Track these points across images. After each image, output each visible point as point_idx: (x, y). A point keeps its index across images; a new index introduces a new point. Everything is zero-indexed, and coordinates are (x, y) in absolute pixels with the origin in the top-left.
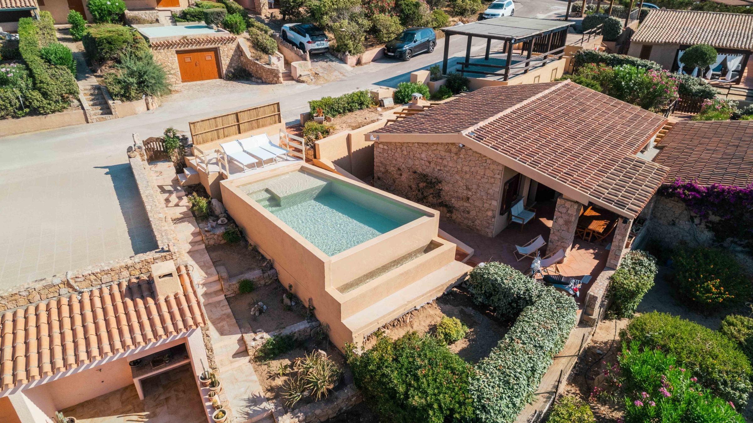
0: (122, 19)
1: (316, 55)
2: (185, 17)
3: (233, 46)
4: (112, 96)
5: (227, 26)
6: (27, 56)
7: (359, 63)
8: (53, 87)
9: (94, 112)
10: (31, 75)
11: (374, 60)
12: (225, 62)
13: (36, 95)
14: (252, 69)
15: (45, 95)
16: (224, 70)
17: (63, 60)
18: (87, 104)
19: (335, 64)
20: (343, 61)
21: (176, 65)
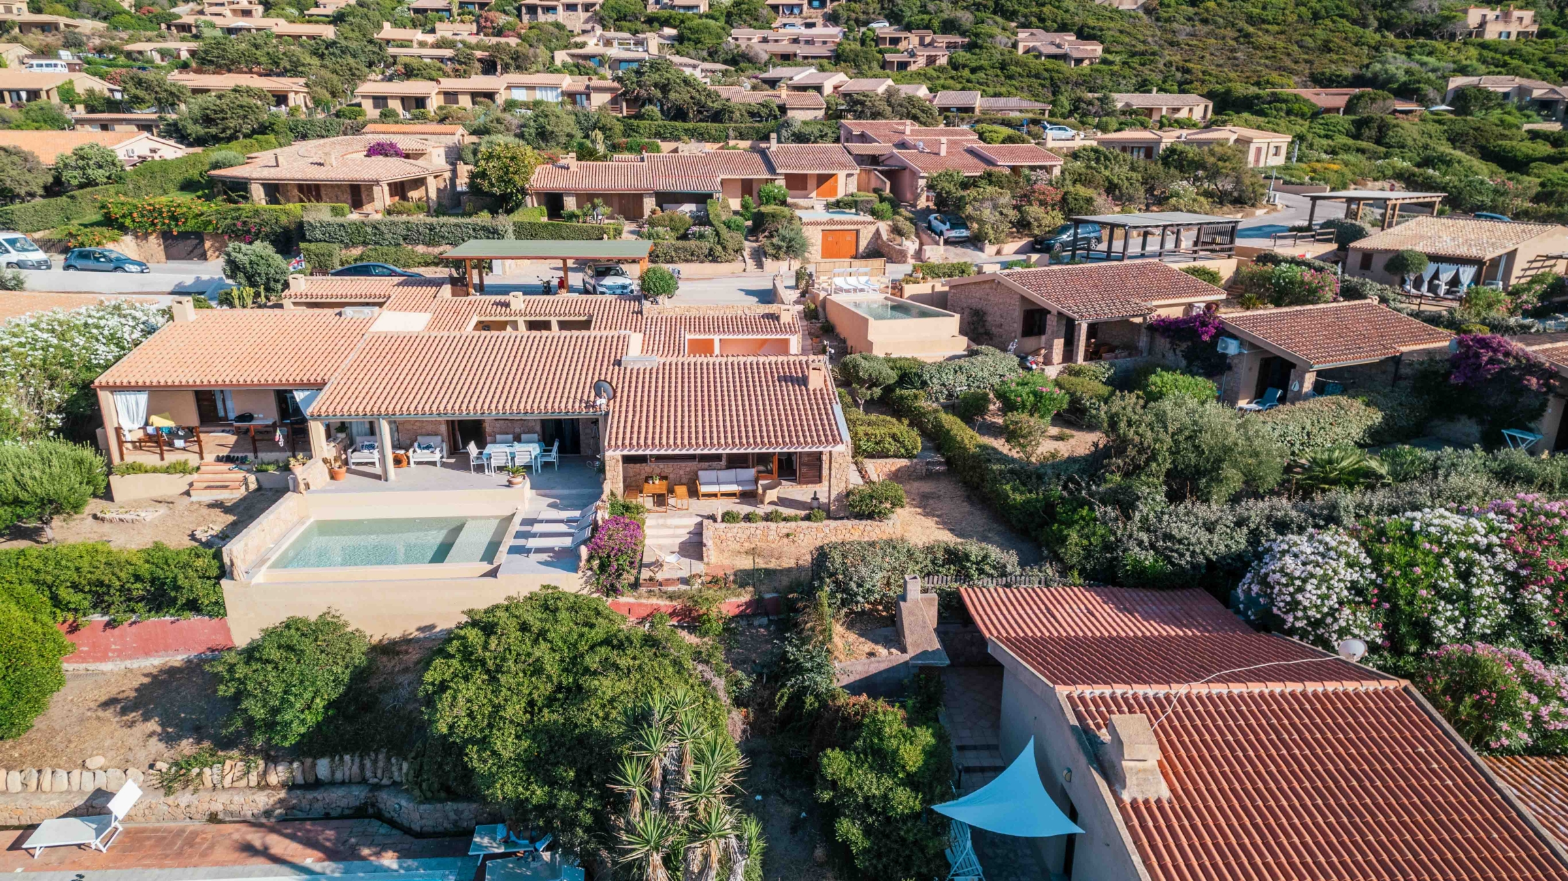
0: (784, 203)
1: (951, 242)
2: (838, 205)
3: (873, 229)
4: (765, 254)
5: (873, 213)
6: (715, 223)
8: (730, 245)
9: (750, 263)
10: (718, 234)
12: (863, 244)
13: (719, 248)
14: (885, 250)
15: (724, 248)
16: (862, 248)
17: (739, 228)
18: (747, 257)
19: (971, 251)
21: (819, 242)
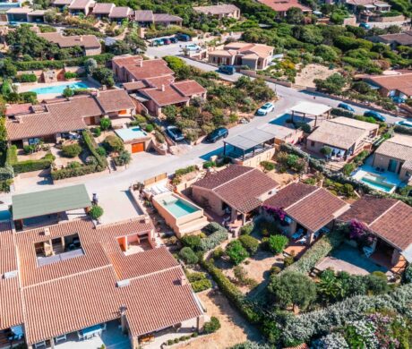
0: (111, 127)
1: (179, 142)
2: (132, 125)
3: (150, 140)
4: (116, 164)
6: (94, 152)
7: (195, 144)
8: (103, 165)
9: (112, 169)
10: (97, 160)
11: (202, 142)
12: (147, 146)
13: (99, 166)
14: (156, 149)
16: (146, 149)
17: (103, 154)
18: (110, 167)
19: (186, 145)
20: (189, 144)
21: (131, 148)
